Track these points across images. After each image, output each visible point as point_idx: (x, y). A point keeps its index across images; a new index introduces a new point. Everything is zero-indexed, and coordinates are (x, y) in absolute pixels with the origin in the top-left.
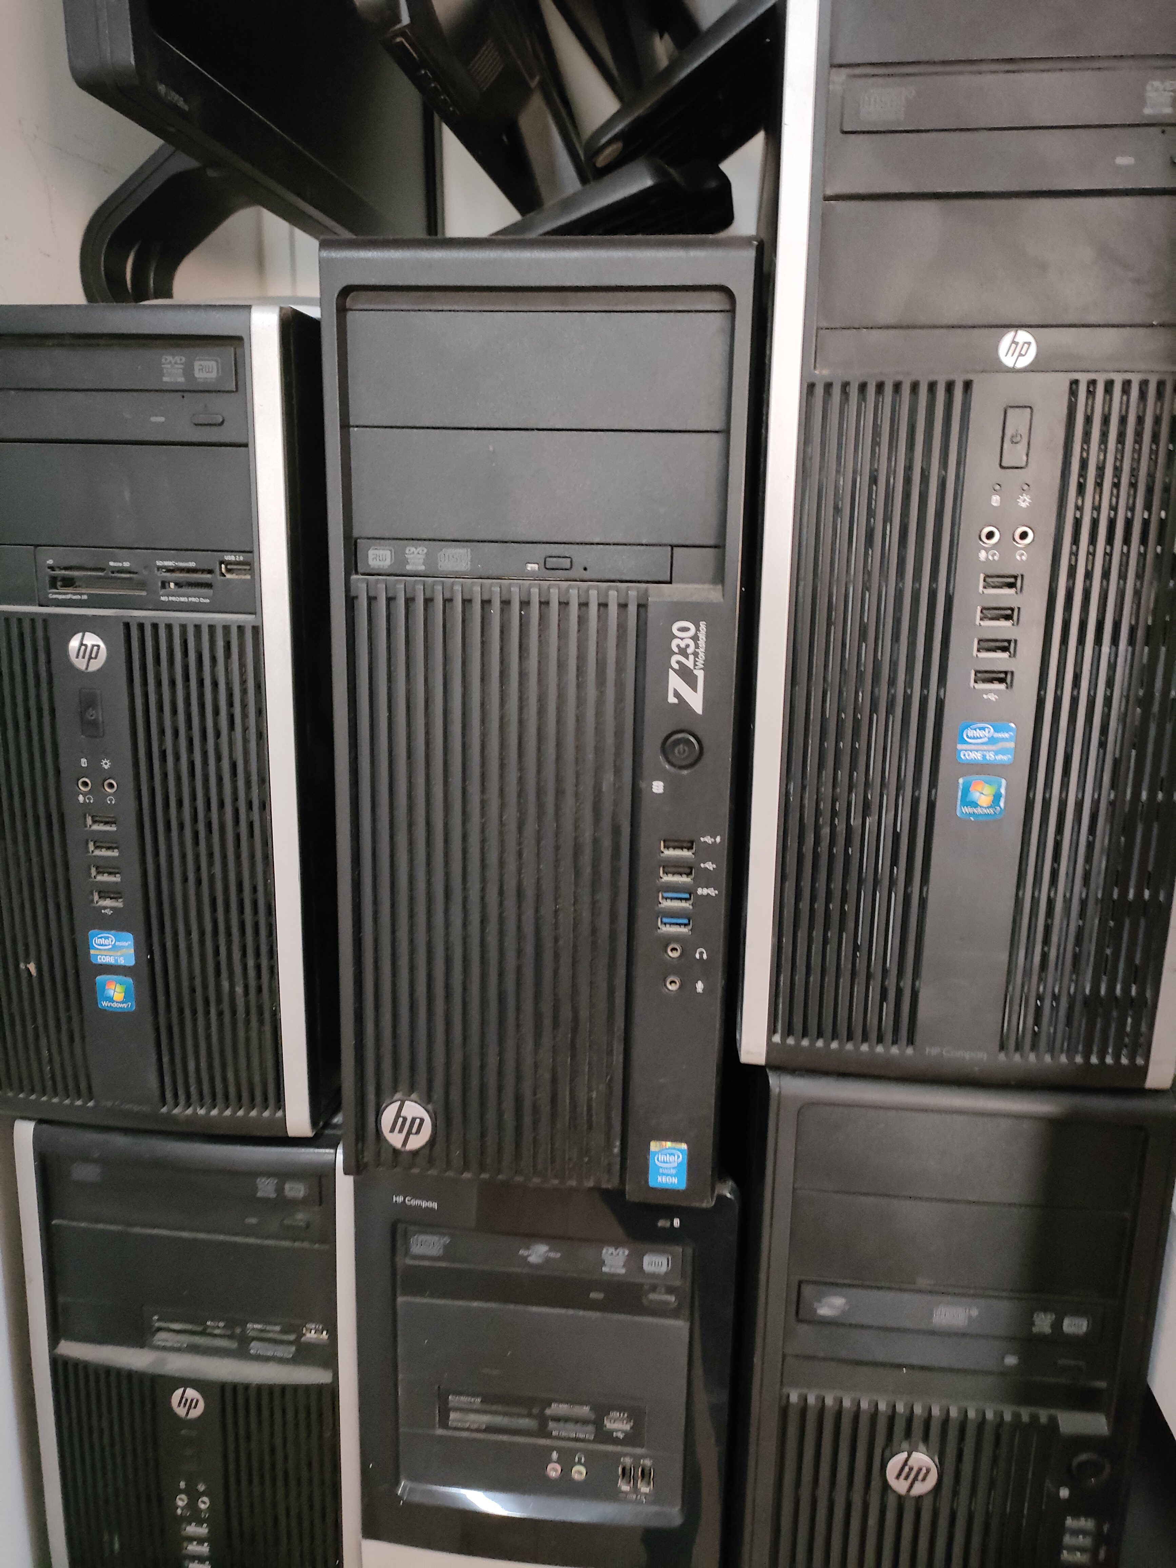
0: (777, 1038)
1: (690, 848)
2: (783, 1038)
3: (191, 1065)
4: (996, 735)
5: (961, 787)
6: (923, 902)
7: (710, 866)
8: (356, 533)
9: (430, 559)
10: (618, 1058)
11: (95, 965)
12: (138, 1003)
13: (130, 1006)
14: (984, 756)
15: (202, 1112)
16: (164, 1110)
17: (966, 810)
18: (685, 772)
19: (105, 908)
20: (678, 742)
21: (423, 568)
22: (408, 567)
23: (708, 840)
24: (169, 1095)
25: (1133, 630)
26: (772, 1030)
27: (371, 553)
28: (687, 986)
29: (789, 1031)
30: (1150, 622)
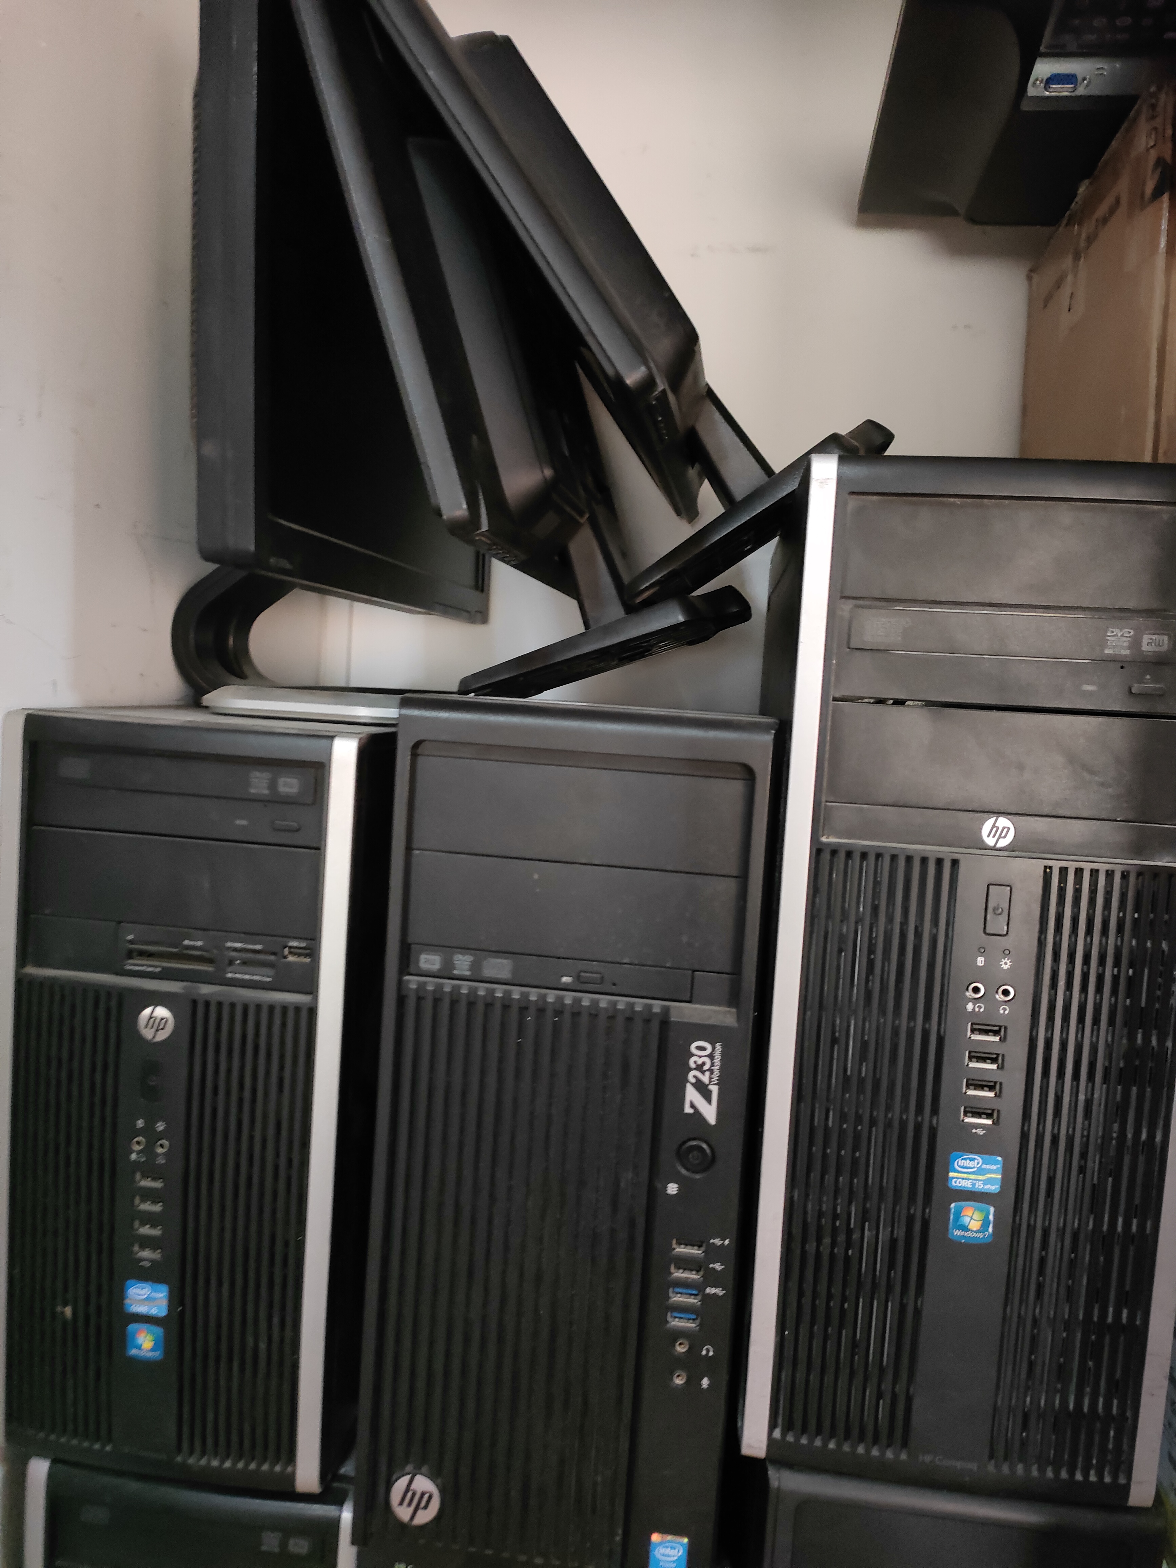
0: (777, 1433)
1: (700, 1246)
2: (784, 1434)
3: (210, 1416)
4: (984, 1166)
5: (953, 1211)
6: (918, 1312)
7: (718, 1267)
8: (410, 940)
9: (476, 966)
10: (624, 1445)
11: (128, 1314)
12: (167, 1351)
13: (157, 1355)
14: (974, 1185)
15: (215, 1463)
16: (179, 1459)
17: (957, 1233)
18: (698, 1176)
19: (144, 1260)
20: (692, 1148)
21: (468, 973)
22: (455, 972)
23: (717, 1242)
24: (185, 1445)
25: (1107, 1071)
26: (772, 1426)
27: (423, 957)
28: (693, 1381)
29: (788, 1427)
30: (1122, 1065)
